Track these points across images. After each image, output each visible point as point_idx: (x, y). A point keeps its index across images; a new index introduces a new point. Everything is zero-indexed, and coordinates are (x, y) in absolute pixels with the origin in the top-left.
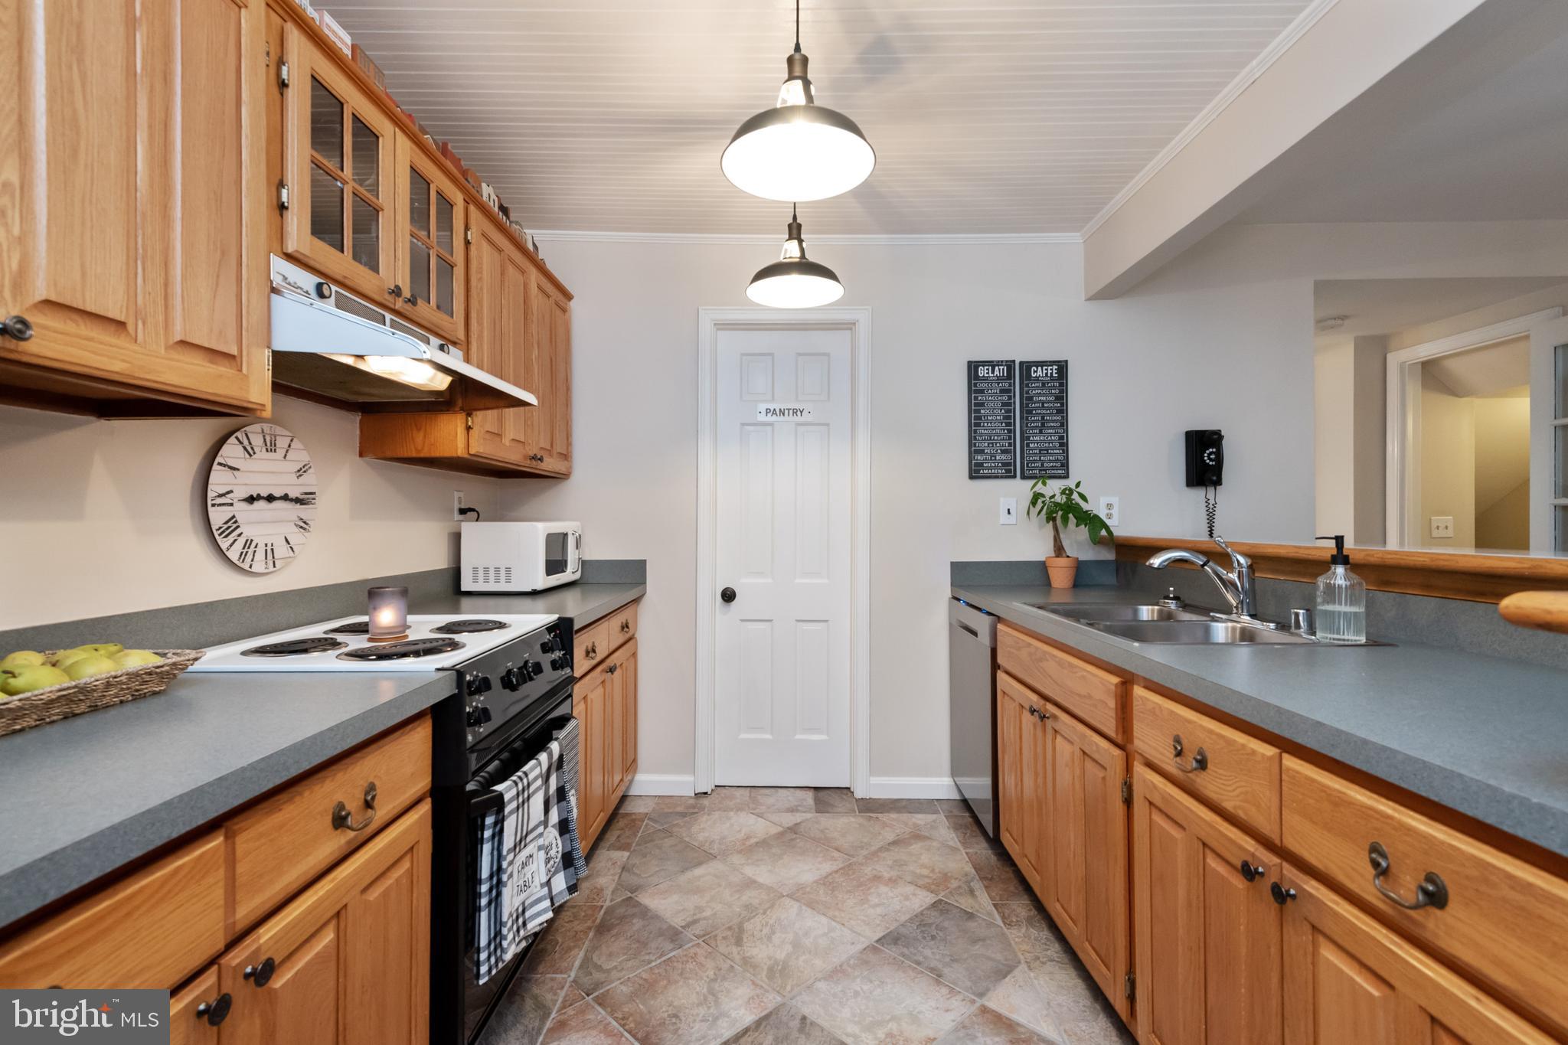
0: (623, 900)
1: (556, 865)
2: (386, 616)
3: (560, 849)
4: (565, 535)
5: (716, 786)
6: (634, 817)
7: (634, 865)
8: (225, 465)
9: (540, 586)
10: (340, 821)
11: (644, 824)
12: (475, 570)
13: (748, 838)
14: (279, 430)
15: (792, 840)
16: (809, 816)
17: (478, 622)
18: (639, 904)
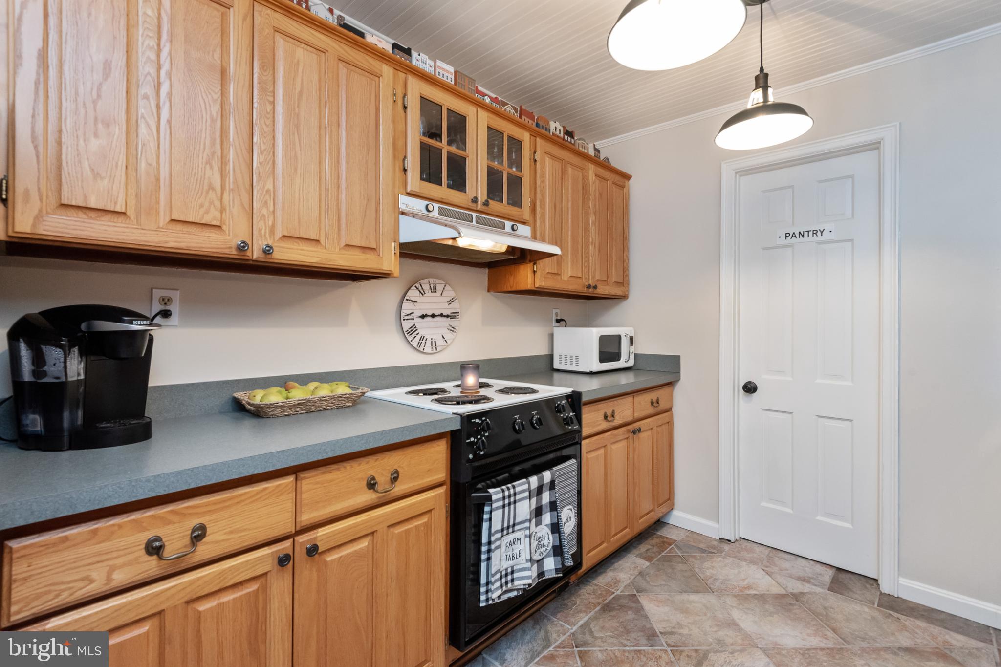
0: (629, 595)
1: (547, 551)
2: (471, 380)
3: (551, 542)
4: (619, 337)
5: (741, 538)
6: (665, 540)
7: (648, 574)
8: (410, 300)
9: (595, 369)
10: (372, 485)
11: (671, 547)
12: (560, 356)
13: (749, 587)
14: (438, 281)
15: (791, 604)
16: (818, 590)
17: (521, 388)
18: (638, 602)
